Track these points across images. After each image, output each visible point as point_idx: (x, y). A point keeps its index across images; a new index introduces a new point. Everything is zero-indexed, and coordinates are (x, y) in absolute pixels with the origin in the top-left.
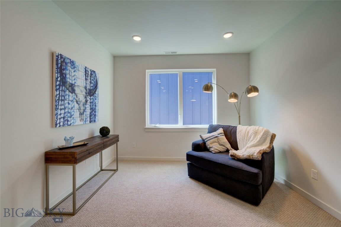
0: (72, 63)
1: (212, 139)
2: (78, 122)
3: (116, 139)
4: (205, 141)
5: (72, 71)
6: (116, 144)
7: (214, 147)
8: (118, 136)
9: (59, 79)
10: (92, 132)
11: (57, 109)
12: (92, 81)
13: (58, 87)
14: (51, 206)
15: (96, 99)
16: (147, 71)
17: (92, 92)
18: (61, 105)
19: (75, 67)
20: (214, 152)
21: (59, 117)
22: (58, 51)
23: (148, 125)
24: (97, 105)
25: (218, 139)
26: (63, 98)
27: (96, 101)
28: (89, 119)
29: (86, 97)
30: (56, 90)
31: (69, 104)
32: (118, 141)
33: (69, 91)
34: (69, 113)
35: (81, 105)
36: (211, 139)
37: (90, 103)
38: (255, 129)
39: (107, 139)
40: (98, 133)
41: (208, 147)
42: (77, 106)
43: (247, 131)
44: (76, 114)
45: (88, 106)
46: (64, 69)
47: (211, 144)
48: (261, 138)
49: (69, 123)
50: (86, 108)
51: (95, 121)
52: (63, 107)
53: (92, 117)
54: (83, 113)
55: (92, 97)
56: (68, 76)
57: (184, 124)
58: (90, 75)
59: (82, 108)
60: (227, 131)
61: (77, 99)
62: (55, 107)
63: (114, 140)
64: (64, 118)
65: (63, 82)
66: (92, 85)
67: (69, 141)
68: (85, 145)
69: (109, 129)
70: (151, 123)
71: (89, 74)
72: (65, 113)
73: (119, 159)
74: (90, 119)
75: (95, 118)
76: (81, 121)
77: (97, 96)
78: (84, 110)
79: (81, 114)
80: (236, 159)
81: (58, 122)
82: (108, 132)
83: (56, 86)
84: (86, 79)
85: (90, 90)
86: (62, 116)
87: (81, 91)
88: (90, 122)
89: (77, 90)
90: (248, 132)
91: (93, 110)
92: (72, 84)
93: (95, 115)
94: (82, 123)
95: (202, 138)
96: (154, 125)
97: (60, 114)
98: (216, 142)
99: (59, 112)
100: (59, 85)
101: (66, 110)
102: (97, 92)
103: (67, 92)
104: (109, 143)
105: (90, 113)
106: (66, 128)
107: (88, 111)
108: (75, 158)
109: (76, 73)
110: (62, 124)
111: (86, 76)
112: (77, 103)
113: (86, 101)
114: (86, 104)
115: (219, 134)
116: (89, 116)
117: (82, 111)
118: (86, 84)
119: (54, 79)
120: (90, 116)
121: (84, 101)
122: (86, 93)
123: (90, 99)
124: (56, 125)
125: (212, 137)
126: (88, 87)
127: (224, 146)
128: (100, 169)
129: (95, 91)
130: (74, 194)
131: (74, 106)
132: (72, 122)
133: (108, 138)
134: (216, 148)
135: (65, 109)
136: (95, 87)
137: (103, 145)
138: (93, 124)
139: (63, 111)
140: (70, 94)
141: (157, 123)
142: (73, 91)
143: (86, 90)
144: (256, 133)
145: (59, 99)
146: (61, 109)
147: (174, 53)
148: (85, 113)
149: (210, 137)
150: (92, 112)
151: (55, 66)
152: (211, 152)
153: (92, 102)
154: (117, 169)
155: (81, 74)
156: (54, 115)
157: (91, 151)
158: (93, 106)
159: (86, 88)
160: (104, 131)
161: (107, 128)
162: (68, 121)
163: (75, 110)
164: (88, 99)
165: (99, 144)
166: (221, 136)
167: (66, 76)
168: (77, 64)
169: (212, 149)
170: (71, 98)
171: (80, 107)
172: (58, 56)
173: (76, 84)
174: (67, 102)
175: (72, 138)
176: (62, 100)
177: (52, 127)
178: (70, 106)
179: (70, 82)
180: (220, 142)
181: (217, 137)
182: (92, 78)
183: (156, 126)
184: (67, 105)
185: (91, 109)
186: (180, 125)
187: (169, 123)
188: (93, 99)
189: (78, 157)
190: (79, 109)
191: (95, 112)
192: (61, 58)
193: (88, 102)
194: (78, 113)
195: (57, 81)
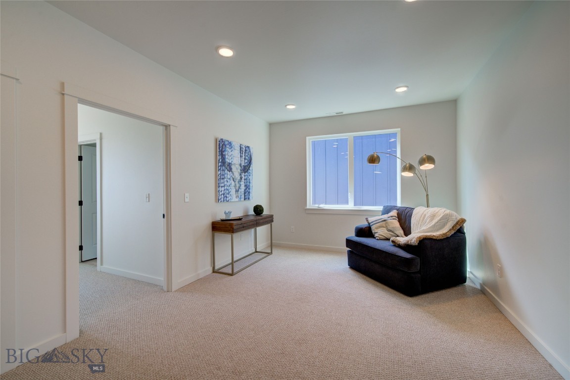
0: (230, 143)
1: (379, 222)
2: (235, 199)
3: (270, 219)
4: (371, 224)
5: (230, 151)
6: (270, 225)
7: (380, 232)
8: (273, 215)
9: (221, 160)
10: (247, 210)
11: (219, 187)
12: (246, 158)
13: (220, 168)
14: (216, 268)
15: (250, 175)
16: (307, 138)
17: (246, 169)
18: (222, 183)
19: (232, 147)
20: (378, 238)
21: (221, 193)
22: (220, 137)
23: (310, 205)
24: (251, 181)
25: (386, 223)
26: (223, 177)
27: (250, 177)
28: (243, 196)
29: (241, 175)
30: (219, 170)
31: (227, 181)
32: (272, 221)
33: (228, 170)
34: (227, 190)
35: (237, 183)
36: (377, 223)
37: (245, 179)
38: (435, 211)
39: (260, 218)
40: (252, 212)
41: (373, 232)
42: (233, 183)
43: (425, 213)
44: (233, 191)
45: (242, 183)
46: (224, 152)
47: (377, 228)
48: (437, 223)
49: (227, 199)
50: (240, 185)
51: (249, 199)
52: (223, 185)
53: (246, 194)
54: (238, 190)
55: (246, 174)
56: (226, 157)
57: (355, 205)
58: (246, 151)
59: (238, 185)
60: (402, 215)
61: (233, 177)
62: (218, 185)
63: (267, 219)
64: (224, 194)
65: (223, 163)
66: (246, 161)
67: (228, 215)
68: (240, 219)
69: (263, 208)
70: (314, 202)
71: (244, 150)
72: (224, 190)
73: (273, 244)
74: (245, 196)
75: (249, 195)
76: (236, 197)
77: (251, 172)
78: (239, 188)
79: (237, 191)
80: (397, 245)
81: (220, 198)
82: (260, 211)
83: (219, 166)
84: (241, 156)
85: (245, 167)
86: (223, 192)
87: (237, 169)
88: (245, 199)
89: (234, 168)
90: (425, 215)
91: (247, 187)
92: (230, 163)
93: (249, 193)
94: (237, 200)
95: (368, 222)
96: (317, 205)
97: (221, 191)
98: (383, 227)
99: (220, 189)
100: (221, 166)
101: (226, 188)
102: (251, 168)
103: (226, 171)
104: (261, 221)
105: (245, 190)
106: (226, 204)
107: (243, 188)
108: (233, 228)
109: (232, 153)
110: (222, 200)
111: (241, 153)
112: (234, 181)
113: (241, 178)
114: (241, 181)
115: (389, 217)
116: (243, 193)
117: (237, 188)
118: (241, 161)
119: (217, 161)
120: (245, 193)
121: (239, 178)
122: (241, 170)
123: (245, 176)
124: (219, 200)
125: (380, 221)
126: (243, 164)
127: (392, 232)
128: (254, 251)
129: (250, 167)
130: (232, 263)
131: (231, 184)
132: (230, 198)
133: (261, 216)
134: (381, 233)
135: (224, 186)
136: (249, 163)
137: (255, 222)
138: (247, 202)
139: (223, 189)
140: (228, 172)
141: (322, 203)
142: (230, 170)
143: (241, 167)
144: (433, 216)
145: (220, 178)
146: (222, 187)
147: (340, 113)
148: (240, 190)
149: (376, 221)
150: (246, 189)
151: (218, 150)
152: (375, 238)
153: (246, 179)
154: (272, 253)
155: (236, 153)
156: (217, 192)
157: (245, 225)
158: (247, 182)
159: (240, 165)
160: (258, 210)
161: (260, 206)
162: (227, 197)
163: (232, 187)
164: (243, 176)
165: (252, 221)
166: (391, 219)
167: (225, 156)
168: (233, 144)
169: (376, 235)
170: (229, 177)
171: (236, 184)
172: (220, 141)
173: (233, 163)
174: (225, 180)
175: (230, 213)
176: (222, 179)
177: (216, 202)
178: (228, 184)
179: (229, 161)
180: (388, 227)
181: (385, 220)
182: (246, 154)
183: (320, 206)
184: (226, 183)
185: (245, 186)
186: (350, 206)
187: (338, 203)
188: (247, 175)
189: (235, 227)
190: (235, 186)
191: (249, 189)
192: (222, 142)
193: (243, 179)
194: (234, 190)
195: (219, 162)
